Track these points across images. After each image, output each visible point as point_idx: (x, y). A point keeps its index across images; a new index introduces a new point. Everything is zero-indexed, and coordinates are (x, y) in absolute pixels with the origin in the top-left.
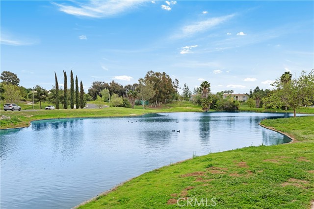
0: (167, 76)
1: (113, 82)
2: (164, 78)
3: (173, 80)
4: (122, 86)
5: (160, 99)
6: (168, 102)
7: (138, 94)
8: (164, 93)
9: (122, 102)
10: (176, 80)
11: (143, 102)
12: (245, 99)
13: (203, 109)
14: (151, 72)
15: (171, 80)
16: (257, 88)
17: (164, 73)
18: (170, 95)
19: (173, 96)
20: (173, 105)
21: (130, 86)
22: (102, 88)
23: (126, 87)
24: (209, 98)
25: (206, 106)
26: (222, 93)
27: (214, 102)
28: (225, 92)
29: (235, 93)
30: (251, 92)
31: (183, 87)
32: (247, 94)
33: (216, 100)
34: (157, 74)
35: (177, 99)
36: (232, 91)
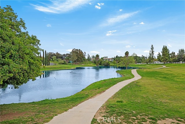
0: (81, 51)
1: (57, 53)
2: (80, 52)
3: (84, 52)
4: (61, 55)
5: (78, 61)
6: (81, 62)
7: (70, 59)
8: (80, 58)
9: (63, 62)
10: (85, 52)
11: (71, 62)
12: (112, 60)
13: (97, 65)
14: (74, 49)
15: (82, 52)
16: (117, 56)
17: (80, 50)
18: (82, 59)
19: (84, 59)
20: (83, 63)
21: (64, 54)
22: (52, 56)
23: (63, 55)
24: (99, 61)
25: (98, 64)
26: (103, 58)
27: (101, 63)
28: (105, 57)
29: (108, 58)
30: (114, 58)
31: (87, 55)
32: (113, 58)
33: (102, 62)
34: (77, 50)
35: (85, 60)
36: (107, 57)
